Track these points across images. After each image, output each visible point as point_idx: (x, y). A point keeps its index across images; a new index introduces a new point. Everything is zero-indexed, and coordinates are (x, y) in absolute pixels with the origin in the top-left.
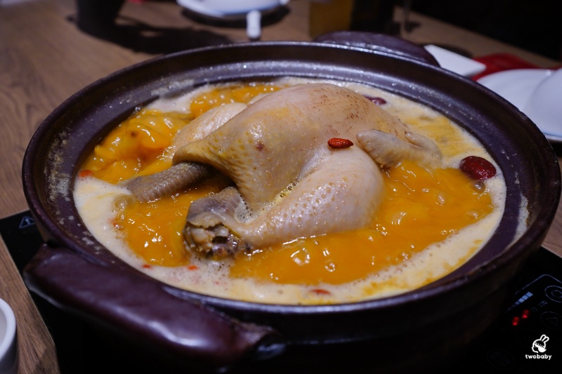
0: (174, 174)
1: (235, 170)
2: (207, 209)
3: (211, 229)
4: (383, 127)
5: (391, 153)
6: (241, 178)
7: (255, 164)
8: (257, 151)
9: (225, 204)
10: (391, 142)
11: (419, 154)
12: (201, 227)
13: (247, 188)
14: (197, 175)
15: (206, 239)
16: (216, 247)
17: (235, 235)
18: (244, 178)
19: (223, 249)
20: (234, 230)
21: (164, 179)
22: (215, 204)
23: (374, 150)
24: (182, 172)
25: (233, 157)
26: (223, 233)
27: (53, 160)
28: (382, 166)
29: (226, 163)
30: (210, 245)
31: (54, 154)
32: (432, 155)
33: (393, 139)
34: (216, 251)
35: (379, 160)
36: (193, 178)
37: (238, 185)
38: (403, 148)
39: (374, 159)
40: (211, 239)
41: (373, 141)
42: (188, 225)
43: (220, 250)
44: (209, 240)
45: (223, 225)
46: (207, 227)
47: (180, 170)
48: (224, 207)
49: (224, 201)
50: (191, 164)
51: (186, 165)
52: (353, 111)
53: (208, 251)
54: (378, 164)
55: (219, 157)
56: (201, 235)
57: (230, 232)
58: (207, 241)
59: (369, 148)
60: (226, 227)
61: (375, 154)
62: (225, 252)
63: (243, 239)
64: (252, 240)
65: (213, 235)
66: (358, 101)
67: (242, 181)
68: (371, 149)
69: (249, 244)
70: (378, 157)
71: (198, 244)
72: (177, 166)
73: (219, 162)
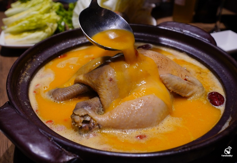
0: (73, 88)
1: (99, 90)
2: (82, 107)
3: (82, 116)
4: (175, 73)
5: (176, 85)
6: (101, 93)
7: (108, 88)
8: (109, 82)
9: (92, 105)
10: (177, 80)
11: (191, 87)
12: (78, 115)
13: (103, 98)
14: (83, 90)
15: (79, 121)
16: (84, 125)
17: (94, 120)
18: (102, 93)
19: (87, 126)
20: (93, 118)
21: (68, 91)
22: (87, 105)
23: (167, 83)
24: (76, 88)
25: (98, 83)
26: (88, 119)
27: (27, 67)
28: (171, 91)
29: (95, 86)
30: (81, 124)
31: (28, 64)
32: (198, 88)
33: (178, 79)
34: (84, 127)
35: (170, 88)
36: (81, 91)
37: (100, 96)
38: (183, 84)
39: (167, 87)
40: (82, 121)
41: (167, 79)
42: (73, 113)
43: (85, 127)
44: (81, 122)
45: (88, 115)
46: (81, 115)
47: (76, 87)
48: (90, 106)
49: (91, 104)
50: (81, 85)
51: (79, 85)
52: (159, 65)
53: (80, 127)
54: (169, 90)
55: (93, 83)
56: (78, 119)
57: (91, 118)
58: (80, 122)
59: (165, 82)
60: (90, 116)
61: (168, 85)
62: (87, 128)
63: (97, 122)
64: (101, 123)
65: (82, 119)
66: (163, 59)
67: (101, 95)
68: (166, 83)
69: (100, 125)
70: (170, 87)
71: (76, 123)
72: (75, 85)
73: (93, 85)
